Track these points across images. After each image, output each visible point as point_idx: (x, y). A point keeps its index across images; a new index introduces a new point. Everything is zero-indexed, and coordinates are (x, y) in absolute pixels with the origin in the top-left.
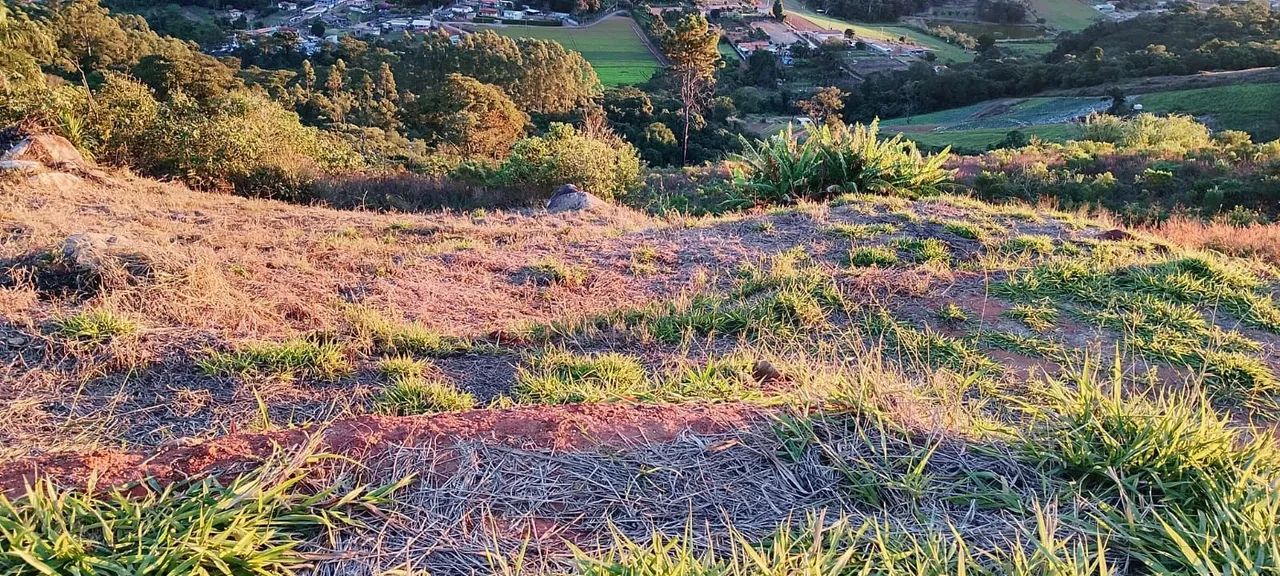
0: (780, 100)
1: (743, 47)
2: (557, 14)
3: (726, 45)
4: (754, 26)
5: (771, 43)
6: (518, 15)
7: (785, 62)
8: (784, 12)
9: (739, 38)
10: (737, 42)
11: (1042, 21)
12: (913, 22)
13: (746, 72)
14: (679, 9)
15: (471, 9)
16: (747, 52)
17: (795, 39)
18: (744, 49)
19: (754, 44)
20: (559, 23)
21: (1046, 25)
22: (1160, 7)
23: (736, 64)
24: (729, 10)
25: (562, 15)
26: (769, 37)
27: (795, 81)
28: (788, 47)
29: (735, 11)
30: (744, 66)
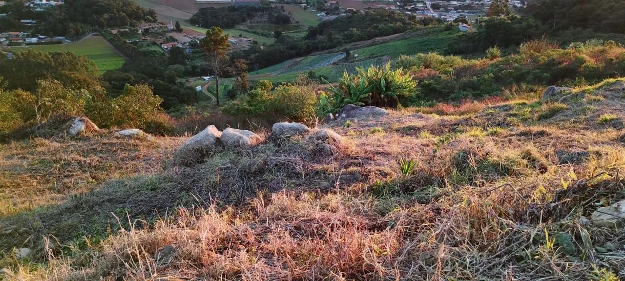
0: (191, 69)
1: (165, 46)
2: (58, 37)
3: (156, 46)
4: (168, 35)
5: (178, 43)
6: (34, 40)
7: (188, 51)
8: (182, 27)
9: (162, 42)
10: (161, 44)
11: (297, 22)
12: (242, 27)
13: (169, 58)
14: (127, 30)
15: (4, 39)
16: (167, 48)
17: (190, 40)
18: (165, 47)
19: (171, 44)
20: (60, 42)
21: (300, 24)
22: (343, 13)
23: (163, 54)
24: (153, 28)
25: (61, 38)
26: (177, 40)
27: (195, 60)
28: (188, 44)
29: (156, 29)
30: (167, 55)
